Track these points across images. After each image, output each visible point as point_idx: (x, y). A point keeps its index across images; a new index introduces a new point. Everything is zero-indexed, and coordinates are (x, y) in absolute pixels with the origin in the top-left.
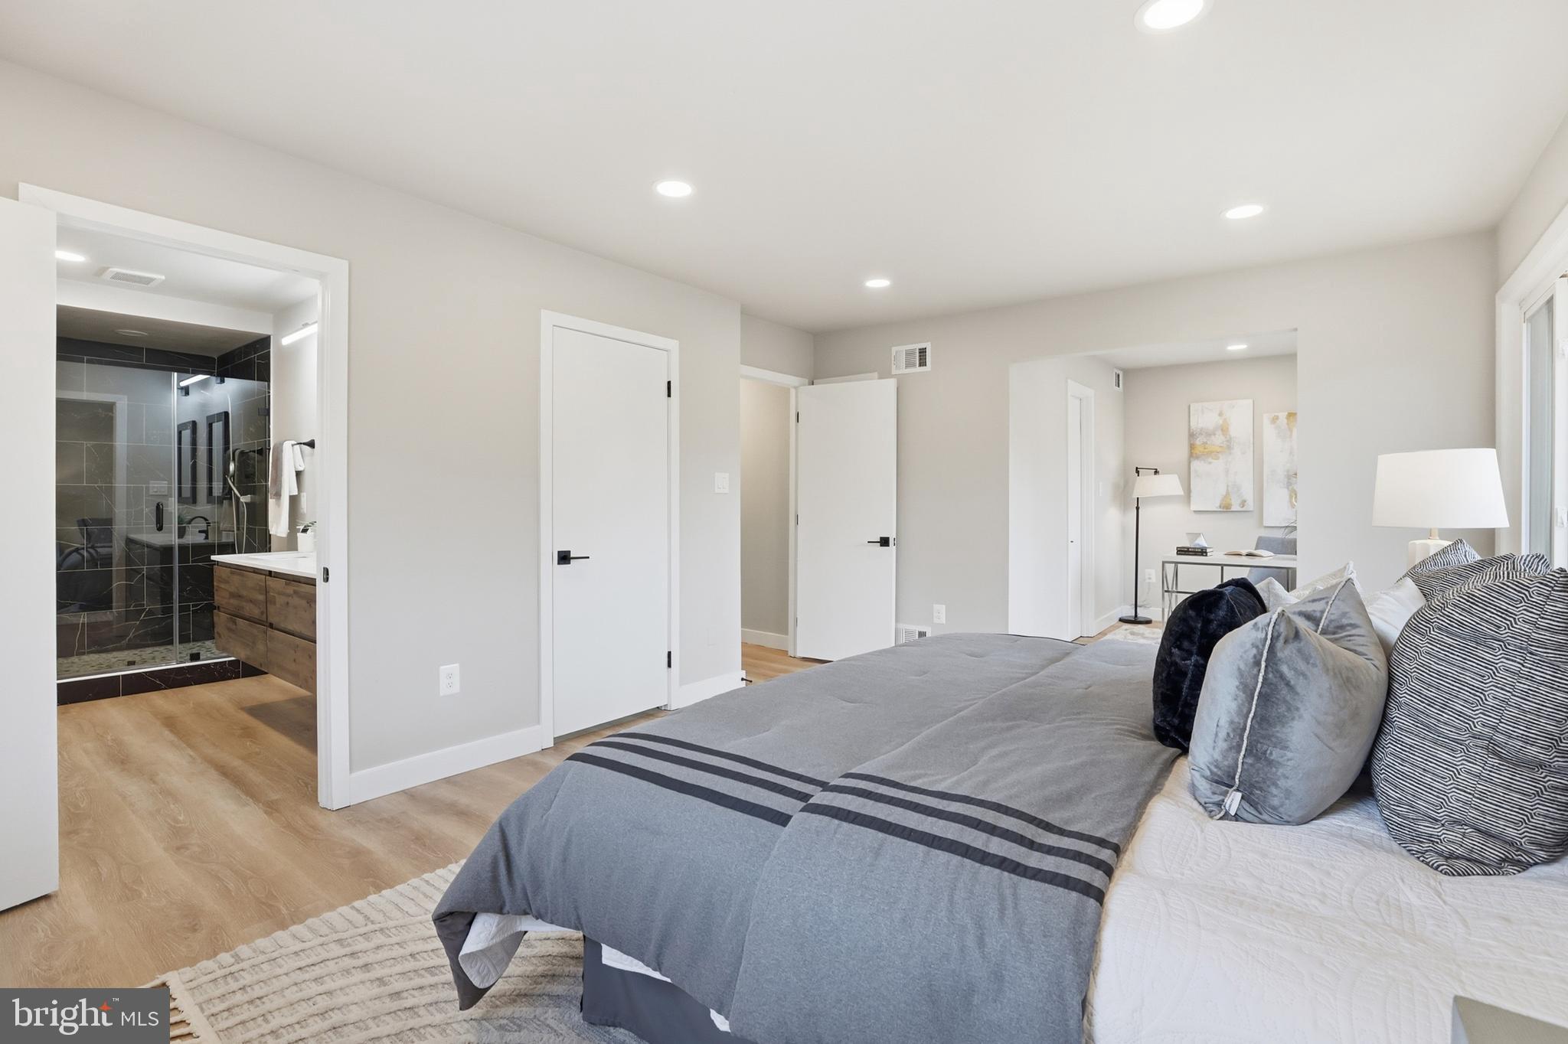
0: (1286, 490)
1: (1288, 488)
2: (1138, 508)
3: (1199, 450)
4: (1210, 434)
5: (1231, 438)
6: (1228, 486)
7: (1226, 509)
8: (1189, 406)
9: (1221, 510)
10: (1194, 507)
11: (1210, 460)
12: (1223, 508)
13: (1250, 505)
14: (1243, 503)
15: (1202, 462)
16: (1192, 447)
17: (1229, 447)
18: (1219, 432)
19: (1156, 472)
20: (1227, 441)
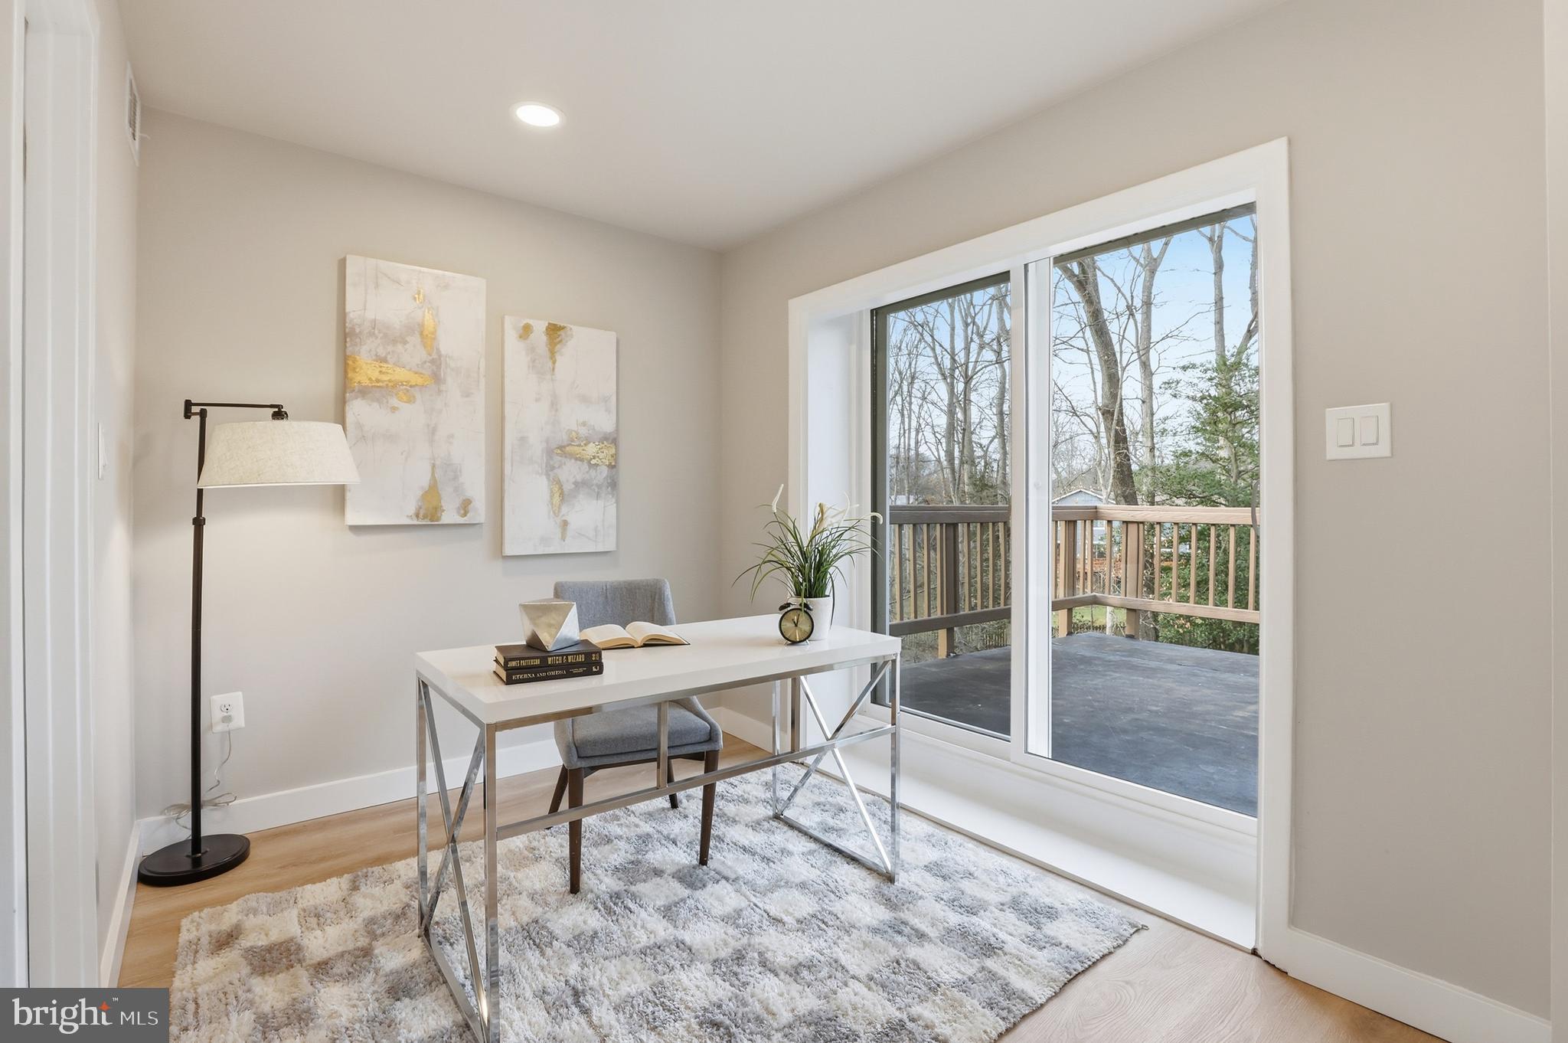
0: (544, 477)
1: (548, 475)
2: (199, 523)
3: (366, 371)
4: (395, 339)
5: (440, 356)
6: (434, 466)
7: (428, 519)
8: (342, 264)
9: (415, 522)
10: (353, 518)
11: (394, 402)
12: (425, 517)
13: (480, 512)
14: (465, 506)
15: (376, 405)
16: (345, 364)
17: (437, 378)
18: (414, 340)
19: (279, 414)
20: (433, 361)
